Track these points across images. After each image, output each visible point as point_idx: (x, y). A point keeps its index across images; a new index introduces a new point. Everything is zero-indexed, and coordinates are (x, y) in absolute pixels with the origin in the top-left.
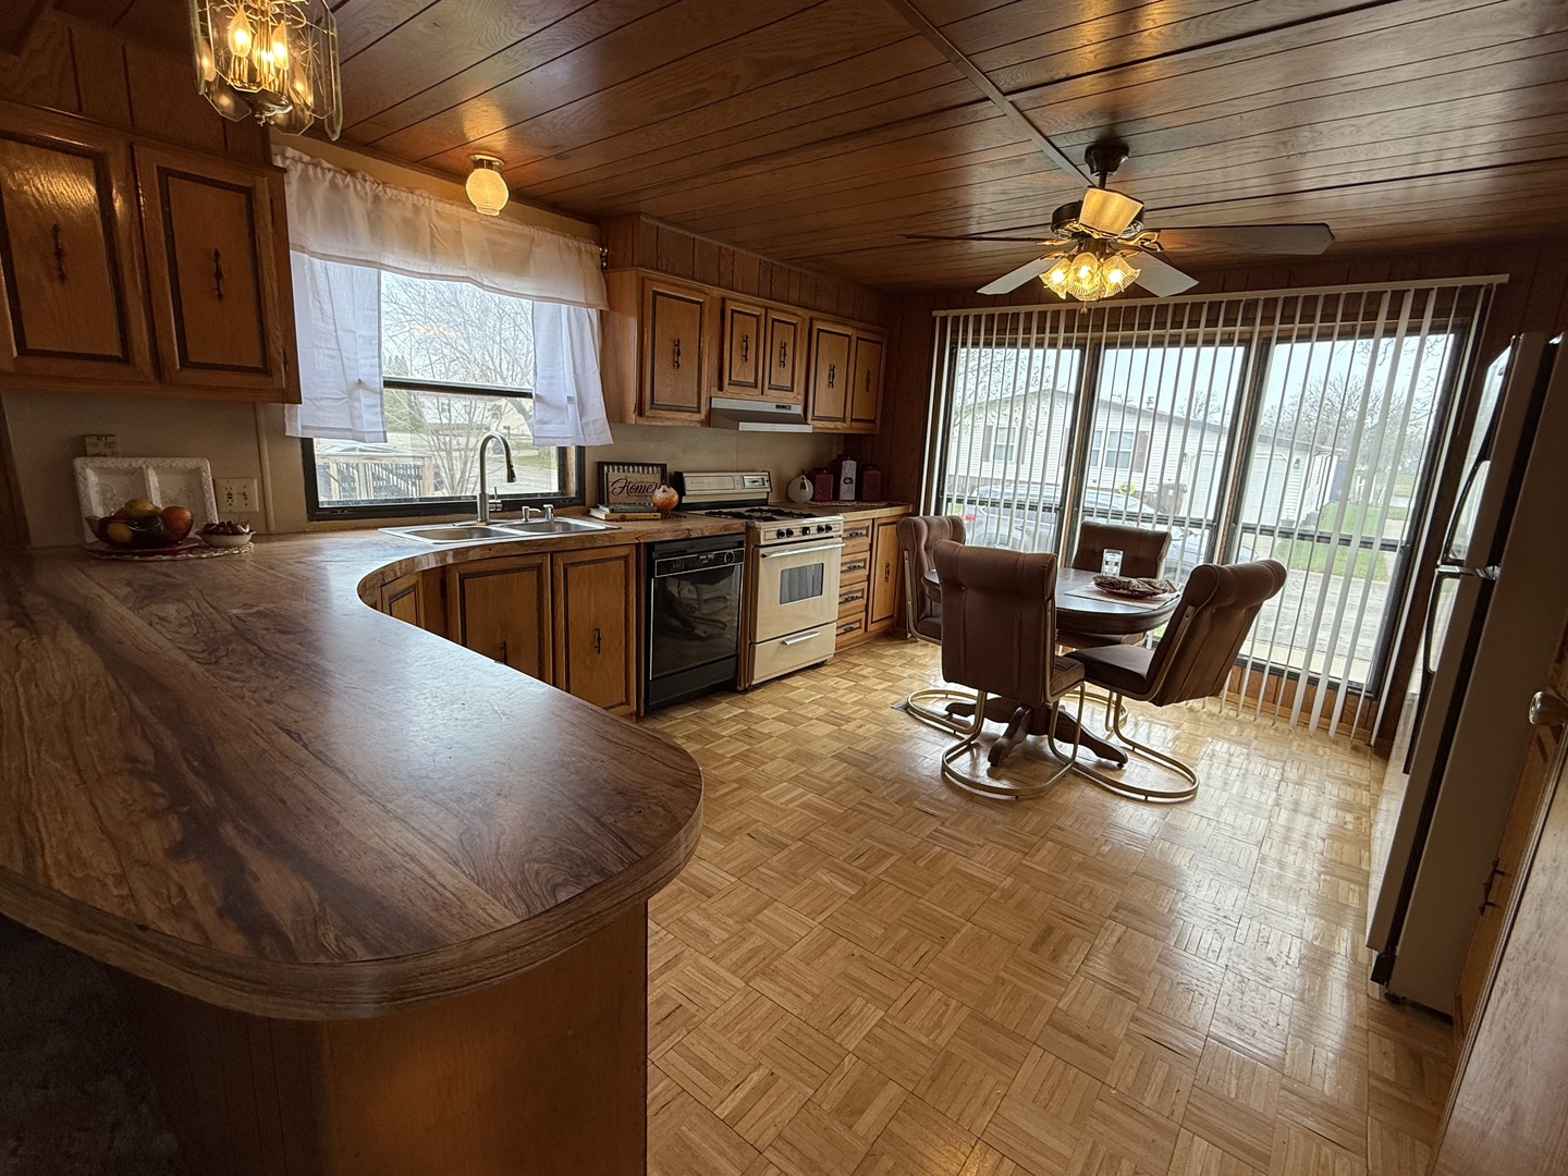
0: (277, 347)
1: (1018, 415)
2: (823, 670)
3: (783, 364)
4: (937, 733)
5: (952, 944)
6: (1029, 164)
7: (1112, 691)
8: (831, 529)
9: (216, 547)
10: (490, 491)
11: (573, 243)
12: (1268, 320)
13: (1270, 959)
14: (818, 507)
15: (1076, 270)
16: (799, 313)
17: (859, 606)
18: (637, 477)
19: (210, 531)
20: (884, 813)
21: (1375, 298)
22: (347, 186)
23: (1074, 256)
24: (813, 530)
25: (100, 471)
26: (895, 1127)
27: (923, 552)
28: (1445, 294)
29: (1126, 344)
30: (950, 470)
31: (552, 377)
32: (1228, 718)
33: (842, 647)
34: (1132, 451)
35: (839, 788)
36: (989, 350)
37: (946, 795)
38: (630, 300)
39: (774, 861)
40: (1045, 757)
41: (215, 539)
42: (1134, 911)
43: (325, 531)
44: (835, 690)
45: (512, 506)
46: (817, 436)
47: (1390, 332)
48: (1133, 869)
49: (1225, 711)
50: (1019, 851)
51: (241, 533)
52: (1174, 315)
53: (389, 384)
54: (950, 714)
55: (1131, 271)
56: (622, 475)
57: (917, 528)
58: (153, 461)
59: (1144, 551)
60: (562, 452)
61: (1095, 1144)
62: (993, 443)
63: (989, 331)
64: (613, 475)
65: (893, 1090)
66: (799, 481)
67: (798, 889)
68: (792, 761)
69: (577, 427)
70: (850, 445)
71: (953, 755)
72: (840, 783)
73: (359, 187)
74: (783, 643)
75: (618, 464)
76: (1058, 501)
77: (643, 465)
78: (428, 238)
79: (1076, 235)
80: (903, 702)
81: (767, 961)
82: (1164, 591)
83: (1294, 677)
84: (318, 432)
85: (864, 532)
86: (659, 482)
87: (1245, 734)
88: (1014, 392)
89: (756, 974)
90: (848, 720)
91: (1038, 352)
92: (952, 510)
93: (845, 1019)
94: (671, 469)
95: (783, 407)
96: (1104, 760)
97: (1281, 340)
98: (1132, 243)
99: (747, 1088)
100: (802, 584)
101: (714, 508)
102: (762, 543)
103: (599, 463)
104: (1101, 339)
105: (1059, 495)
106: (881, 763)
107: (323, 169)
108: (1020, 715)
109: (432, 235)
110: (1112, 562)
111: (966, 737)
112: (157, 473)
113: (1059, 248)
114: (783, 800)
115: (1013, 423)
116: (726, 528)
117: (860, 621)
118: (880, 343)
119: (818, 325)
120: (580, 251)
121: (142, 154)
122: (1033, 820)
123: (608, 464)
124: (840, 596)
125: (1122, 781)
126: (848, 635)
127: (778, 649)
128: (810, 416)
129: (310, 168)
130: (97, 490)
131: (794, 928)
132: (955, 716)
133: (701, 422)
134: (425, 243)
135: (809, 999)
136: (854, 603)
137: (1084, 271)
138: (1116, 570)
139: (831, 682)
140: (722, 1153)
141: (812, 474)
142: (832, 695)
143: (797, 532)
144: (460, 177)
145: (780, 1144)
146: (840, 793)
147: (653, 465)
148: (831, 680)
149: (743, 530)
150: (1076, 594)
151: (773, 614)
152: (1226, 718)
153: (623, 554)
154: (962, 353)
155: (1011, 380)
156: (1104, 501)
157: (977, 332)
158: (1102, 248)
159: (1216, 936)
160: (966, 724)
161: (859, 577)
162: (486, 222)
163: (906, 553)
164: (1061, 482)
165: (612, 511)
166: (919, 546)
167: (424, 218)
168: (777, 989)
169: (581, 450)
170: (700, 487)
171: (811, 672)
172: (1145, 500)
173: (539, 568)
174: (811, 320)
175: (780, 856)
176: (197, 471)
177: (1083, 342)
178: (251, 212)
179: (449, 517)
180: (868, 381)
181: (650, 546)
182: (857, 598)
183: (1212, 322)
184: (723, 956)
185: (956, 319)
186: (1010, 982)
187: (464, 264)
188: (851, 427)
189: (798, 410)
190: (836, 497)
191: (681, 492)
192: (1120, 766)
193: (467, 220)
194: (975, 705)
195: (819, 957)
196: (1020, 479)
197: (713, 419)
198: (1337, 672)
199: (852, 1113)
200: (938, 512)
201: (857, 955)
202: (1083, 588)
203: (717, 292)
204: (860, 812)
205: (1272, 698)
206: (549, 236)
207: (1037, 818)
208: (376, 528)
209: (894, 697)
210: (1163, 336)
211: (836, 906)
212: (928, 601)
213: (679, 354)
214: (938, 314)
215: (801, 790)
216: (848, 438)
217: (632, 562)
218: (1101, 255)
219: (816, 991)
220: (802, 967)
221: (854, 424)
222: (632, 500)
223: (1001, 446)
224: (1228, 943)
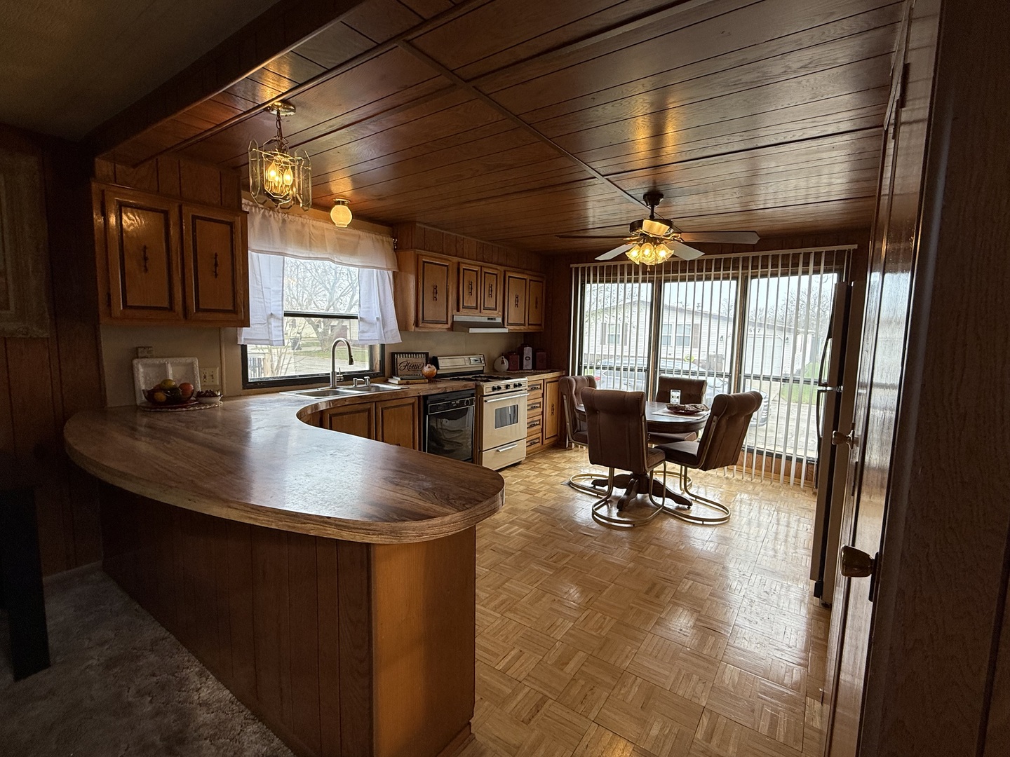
0: (240, 299)
1: (620, 316)
2: (520, 467)
3: (490, 295)
4: (588, 496)
5: (605, 593)
6: (617, 201)
7: (682, 465)
8: (521, 385)
9: (204, 404)
10: (337, 370)
11: (379, 237)
12: (745, 267)
13: (766, 592)
14: (512, 374)
15: (643, 251)
16: (499, 268)
17: (538, 430)
18: (413, 360)
19: (200, 395)
20: (564, 536)
21: (796, 256)
22: (270, 216)
23: (642, 244)
24: (512, 386)
25: (145, 366)
26: (584, 668)
27: (574, 396)
28: (828, 254)
29: (675, 280)
30: (585, 351)
31: (369, 308)
32: (747, 481)
33: (529, 454)
34: (690, 335)
35: (537, 526)
36: (602, 285)
37: (596, 526)
38: (411, 265)
39: (507, 561)
40: (648, 505)
41: (204, 400)
42: (698, 574)
43: (251, 395)
44: (529, 477)
45: (348, 378)
46: (510, 334)
47: (805, 272)
48: (696, 556)
49: (745, 478)
50: (635, 550)
51: (217, 396)
52: (698, 266)
53: (287, 314)
54: (594, 486)
55: (670, 251)
56: (405, 359)
57: (570, 382)
58: (170, 359)
59: (693, 390)
60: (371, 348)
61: (680, 670)
62: (607, 333)
63: (602, 275)
64: (400, 359)
65: (581, 654)
66: (501, 359)
67: (522, 573)
68: (510, 513)
69: (381, 332)
70: (527, 338)
71: (597, 507)
72: (537, 523)
73: (276, 216)
74: (498, 451)
75: (403, 353)
76: (646, 366)
77: (416, 353)
78: (308, 240)
79: (642, 234)
80: (567, 481)
81: (511, 605)
82: (703, 410)
83: (779, 456)
84: (249, 341)
85: (539, 387)
86: (425, 362)
87: (756, 489)
88: (617, 303)
89: (506, 611)
90: (538, 492)
91: (629, 285)
92: (587, 372)
93: (554, 627)
94: (431, 355)
95: (492, 319)
96: (681, 506)
97: (753, 277)
98: (669, 238)
99: (509, 657)
100: (508, 417)
101: (455, 376)
102: (485, 394)
103: (392, 353)
104: (661, 277)
105: (646, 363)
106: (559, 512)
107: (259, 208)
108: (633, 483)
109: (310, 238)
110: (675, 397)
111: (604, 497)
112: (172, 366)
113: (634, 240)
114: (508, 532)
115: (618, 321)
116: (465, 386)
117: (539, 438)
118: (542, 282)
119: (509, 274)
120: (383, 241)
121: (185, 209)
122: (643, 536)
123: (397, 353)
124: (528, 423)
125: (691, 515)
126: (533, 447)
127: (495, 454)
128: (506, 324)
129: (253, 208)
130: (144, 376)
131: (522, 590)
132: (597, 487)
133: (448, 329)
134: (307, 241)
135: (535, 620)
136: (535, 428)
137: (647, 252)
138: (678, 401)
139: (525, 473)
140: (501, 683)
141: (507, 355)
142: (527, 479)
143: (503, 388)
144: (328, 209)
145: (529, 678)
146: (538, 528)
147: (421, 353)
148: (526, 472)
149: (474, 387)
150: (657, 413)
151: (491, 434)
152: (746, 482)
153: (412, 402)
154: (588, 286)
155: (616, 296)
156: (670, 365)
157: (595, 275)
158: (655, 241)
159: (739, 583)
160: (604, 491)
161: (537, 413)
162: (340, 231)
163: (564, 396)
164: (646, 355)
165: (402, 379)
166: (571, 392)
167: (307, 229)
168: (518, 616)
169: (383, 346)
170: (446, 364)
171: (513, 468)
172: (700, 365)
173: (369, 410)
174: (505, 271)
175: (510, 558)
176: (192, 364)
177: (652, 279)
178: (232, 232)
179: (314, 385)
180: (537, 303)
181: (425, 397)
182: (537, 425)
183: (718, 269)
184: (487, 604)
185: (583, 269)
186: (636, 608)
187: (326, 251)
188: (529, 329)
189: (499, 320)
190: (521, 368)
191: (438, 368)
192: (689, 508)
193: (327, 229)
194: (607, 480)
195: (537, 602)
196: (624, 354)
197: (455, 327)
198: (800, 453)
199: (563, 664)
200: (580, 373)
201: (556, 600)
202: (662, 411)
203: (456, 259)
204: (550, 536)
205: (768, 469)
206: (368, 234)
207: (645, 535)
208: (278, 392)
209: (562, 479)
210: (694, 276)
211: (543, 579)
212: (578, 421)
213: (436, 293)
214: (573, 266)
215: (517, 527)
216: (526, 335)
217: (416, 406)
218: (655, 244)
219: (538, 616)
220: (529, 606)
221: (530, 327)
222: (411, 373)
223: (612, 335)
224: (745, 586)
